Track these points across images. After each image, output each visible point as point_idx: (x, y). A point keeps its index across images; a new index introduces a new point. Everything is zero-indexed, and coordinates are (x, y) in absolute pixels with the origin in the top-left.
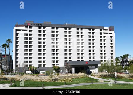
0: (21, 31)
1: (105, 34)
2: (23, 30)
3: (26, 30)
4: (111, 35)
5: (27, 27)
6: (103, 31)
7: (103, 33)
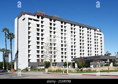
0: (33, 20)
1: (98, 35)
2: (34, 20)
3: (38, 21)
4: (101, 36)
5: (38, 17)
6: (96, 32)
7: (96, 34)
